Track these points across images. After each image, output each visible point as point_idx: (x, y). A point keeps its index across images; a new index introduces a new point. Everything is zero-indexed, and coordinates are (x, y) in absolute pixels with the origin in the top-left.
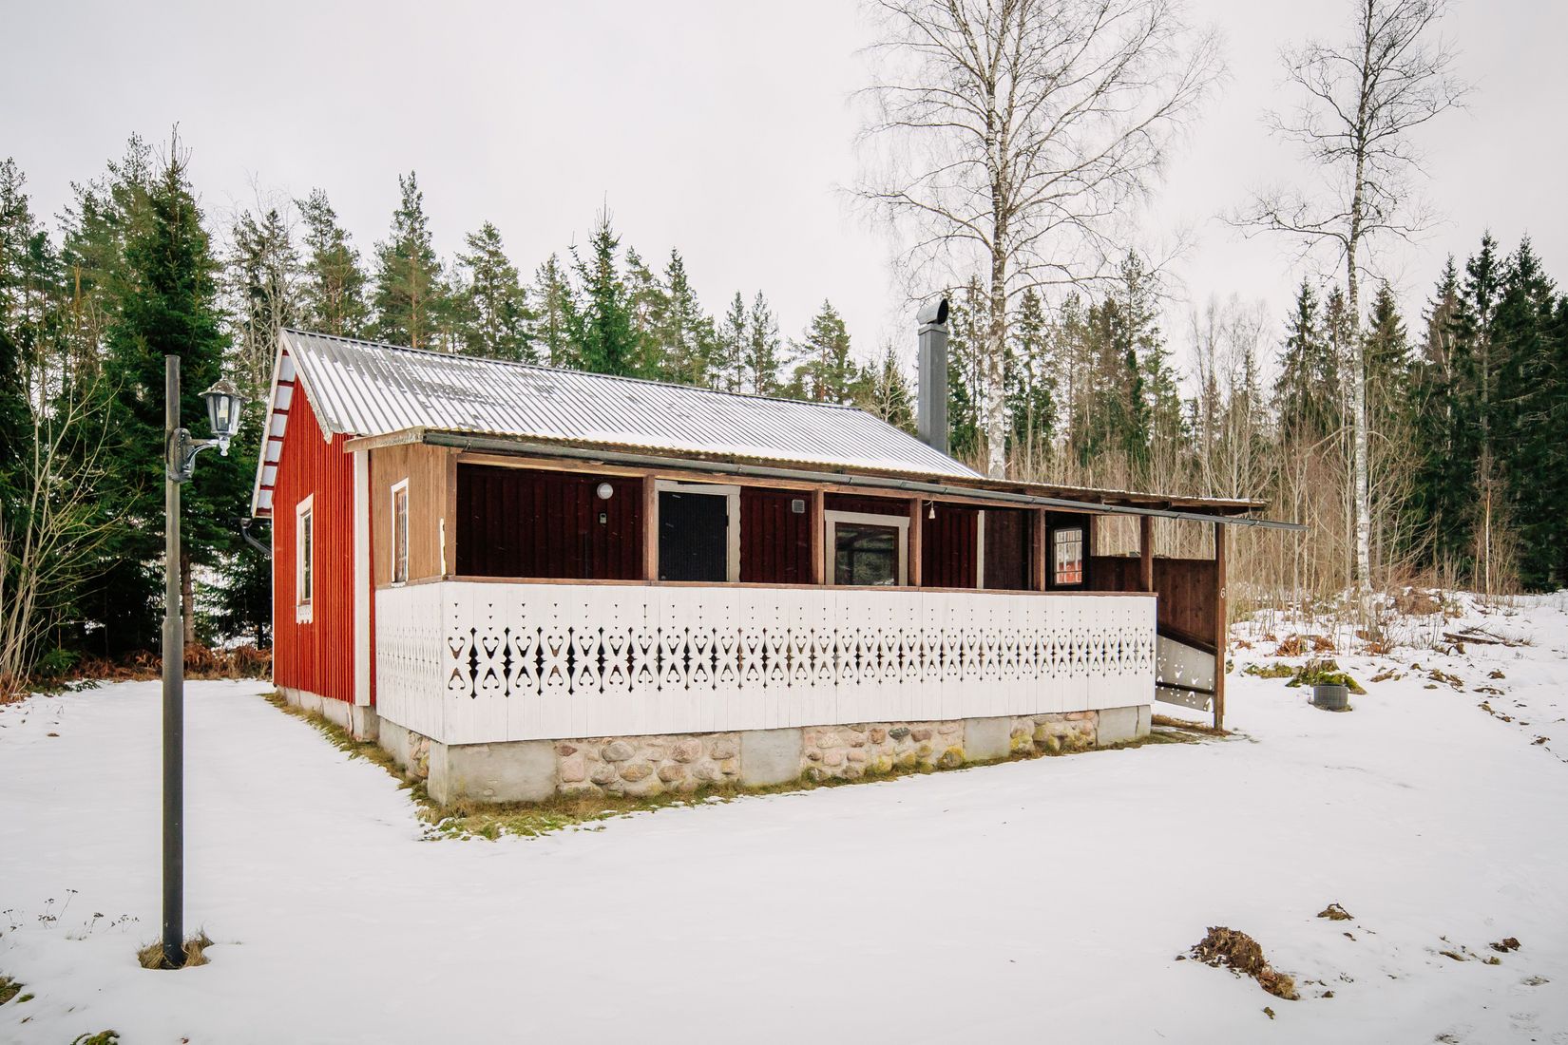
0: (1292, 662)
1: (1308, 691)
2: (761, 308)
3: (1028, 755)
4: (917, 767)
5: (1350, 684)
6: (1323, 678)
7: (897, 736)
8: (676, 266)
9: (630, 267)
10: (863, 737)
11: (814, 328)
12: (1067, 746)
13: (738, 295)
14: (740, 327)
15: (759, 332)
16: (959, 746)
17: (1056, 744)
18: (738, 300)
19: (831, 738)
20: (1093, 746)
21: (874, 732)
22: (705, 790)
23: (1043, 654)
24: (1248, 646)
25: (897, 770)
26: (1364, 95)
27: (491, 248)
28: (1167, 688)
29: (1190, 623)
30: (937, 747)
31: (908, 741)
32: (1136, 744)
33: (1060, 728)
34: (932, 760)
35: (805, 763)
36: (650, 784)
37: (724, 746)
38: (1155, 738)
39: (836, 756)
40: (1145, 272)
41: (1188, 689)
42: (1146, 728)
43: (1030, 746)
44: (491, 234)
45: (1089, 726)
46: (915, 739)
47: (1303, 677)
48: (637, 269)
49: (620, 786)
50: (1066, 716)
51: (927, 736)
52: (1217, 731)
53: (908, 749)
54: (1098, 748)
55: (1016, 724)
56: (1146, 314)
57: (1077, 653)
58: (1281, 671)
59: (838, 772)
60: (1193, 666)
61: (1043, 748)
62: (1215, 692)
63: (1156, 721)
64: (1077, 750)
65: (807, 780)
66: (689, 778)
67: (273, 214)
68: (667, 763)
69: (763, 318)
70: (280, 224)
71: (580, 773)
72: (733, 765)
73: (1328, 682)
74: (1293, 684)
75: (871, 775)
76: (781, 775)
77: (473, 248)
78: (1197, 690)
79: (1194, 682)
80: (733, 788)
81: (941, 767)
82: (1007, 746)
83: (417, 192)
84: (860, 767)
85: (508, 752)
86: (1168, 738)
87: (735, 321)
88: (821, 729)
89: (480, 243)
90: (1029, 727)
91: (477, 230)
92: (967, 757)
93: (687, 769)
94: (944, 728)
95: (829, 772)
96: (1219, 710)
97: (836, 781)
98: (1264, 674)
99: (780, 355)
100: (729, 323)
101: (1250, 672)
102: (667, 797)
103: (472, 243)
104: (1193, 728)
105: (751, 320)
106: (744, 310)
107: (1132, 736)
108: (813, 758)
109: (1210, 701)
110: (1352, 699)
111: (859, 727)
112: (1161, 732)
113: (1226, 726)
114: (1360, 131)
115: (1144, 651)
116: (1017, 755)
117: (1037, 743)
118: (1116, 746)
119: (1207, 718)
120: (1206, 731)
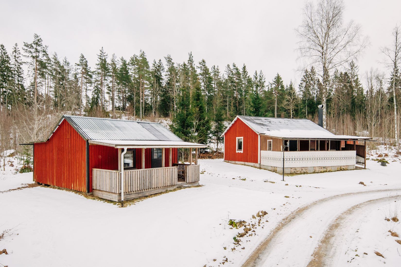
0: (379, 158)
1: (380, 163)
2: (261, 74)
3: (339, 171)
4: (326, 172)
5: (387, 162)
6: (383, 161)
7: (324, 168)
8: (244, 68)
9: (234, 67)
10: (320, 168)
11: (275, 79)
12: (344, 170)
13: (256, 71)
14: (256, 78)
15: (261, 79)
16: (331, 169)
17: (343, 169)
18: (256, 72)
19: (317, 168)
20: (347, 170)
21: (321, 167)
22: (304, 173)
23: (341, 158)
24: (373, 155)
25: (324, 172)
26: (396, 57)
27: (204, 64)
28: (358, 163)
29: (361, 154)
30: (328, 169)
31: (325, 168)
32: (353, 170)
33: (343, 167)
34: (328, 171)
35: (314, 171)
36: (299, 172)
37: (306, 169)
38: (356, 169)
39: (317, 170)
40: (355, 66)
41: (361, 163)
42: (355, 168)
43: (339, 170)
44: (204, 61)
45: (347, 167)
46: (326, 168)
47: (380, 161)
48: (235, 68)
49: (296, 172)
50: (344, 166)
51: (327, 168)
52: (365, 168)
53: (325, 169)
54: (348, 170)
55: (337, 167)
56: (355, 75)
57: (345, 158)
58: (377, 160)
59: (317, 172)
60: (361, 160)
61: (341, 170)
62: (365, 163)
63: (356, 167)
64: (345, 170)
65: (314, 173)
66: (302, 172)
67: (160, 60)
68: (301, 170)
69: (262, 76)
70: (161, 62)
71: (293, 171)
72: (307, 171)
73: (384, 162)
74: (378, 162)
75: (321, 172)
76: (312, 172)
77: (200, 65)
78: (362, 163)
79: (362, 162)
80: (307, 173)
81: (329, 172)
82: (336, 169)
83: (192, 56)
84: (320, 171)
85: (287, 168)
86: (358, 169)
87: (255, 77)
88: (316, 167)
89: (202, 63)
90: (339, 167)
91: (201, 61)
92: (332, 171)
93: (302, 171)
94: (329, 167)
95: (316, 172)
96: (365, 166)
97: (317, 173)
98: (375, 160)
99: (266, 84)
100: (254, 78)
101: (372, 160)
102: (301, 174)
103: (200, 64)
104: (362, 168)
105: (259, 77)
106: (257, 75)
107: (353, 169)
108: (315, 170)
109: (364, 164)
110: (387, 164)
111: (320, 167)
112: (357, 168)
113: (366, 168)
114: (395, 63)
115: (354, 158)
116: (338, 171)
117: (340, 169)
118: (350, 170)
119: (363, 167)
120: (363, 168)
